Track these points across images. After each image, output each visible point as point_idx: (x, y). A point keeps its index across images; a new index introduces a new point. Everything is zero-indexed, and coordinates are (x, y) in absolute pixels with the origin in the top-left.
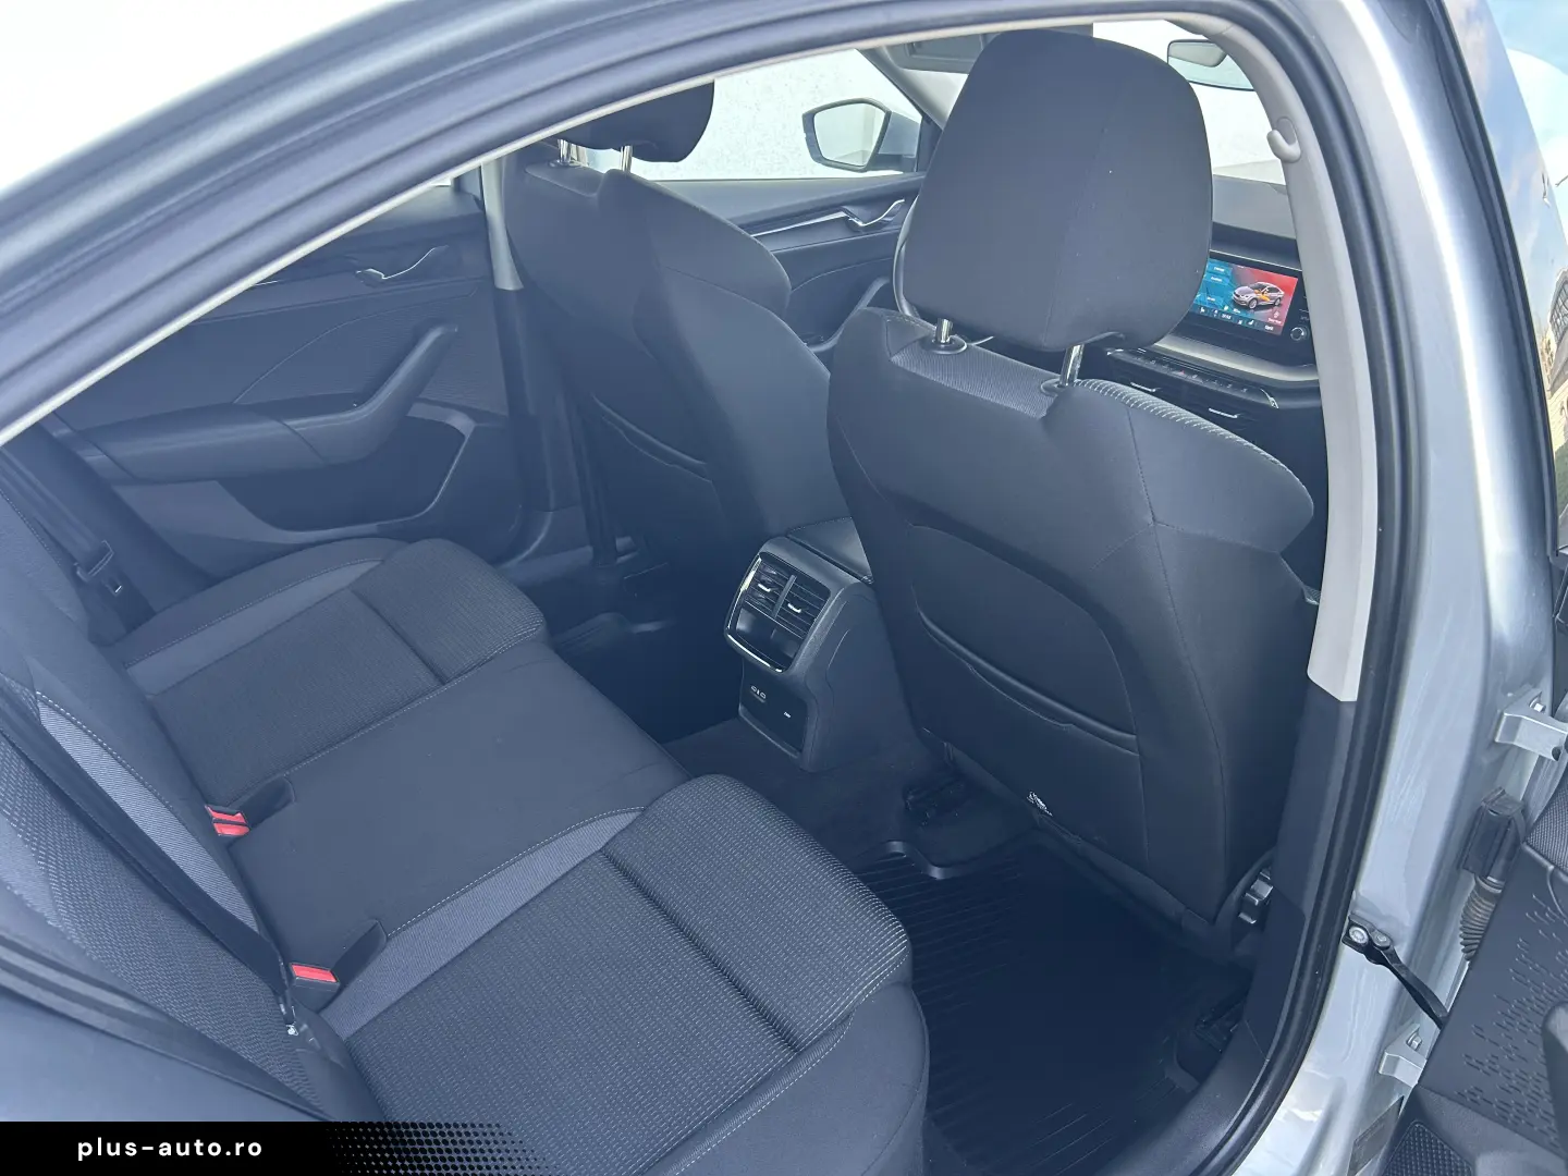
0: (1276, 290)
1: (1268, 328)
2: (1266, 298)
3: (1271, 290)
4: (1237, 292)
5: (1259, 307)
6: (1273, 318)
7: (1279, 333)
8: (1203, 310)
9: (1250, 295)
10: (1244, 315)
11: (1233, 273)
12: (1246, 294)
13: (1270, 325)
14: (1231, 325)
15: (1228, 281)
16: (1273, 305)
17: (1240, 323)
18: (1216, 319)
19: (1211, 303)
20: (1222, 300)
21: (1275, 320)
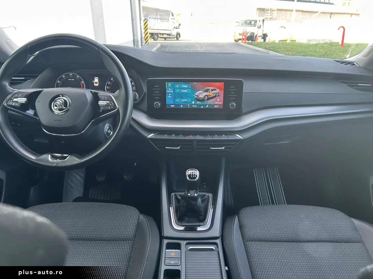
0: (215, 90)
1: (216, 106)
2: (211, 94)
3: (212, 90)
4: (196, 94)
5: (209, 99)
6: (217, 102)
7: (222, 107)
8: (182, 106)
9: (203, 94)
10: (203, 103)
11: (192, 86)
12: (201, 94)
13: (216, 105)
14: (198, 110)
15: (190, 90)
16: (216, 96)
17: (202, 107)
18: (189, 109)
19: (185, 102)
20: (190, 99)
21: (218, 102)
